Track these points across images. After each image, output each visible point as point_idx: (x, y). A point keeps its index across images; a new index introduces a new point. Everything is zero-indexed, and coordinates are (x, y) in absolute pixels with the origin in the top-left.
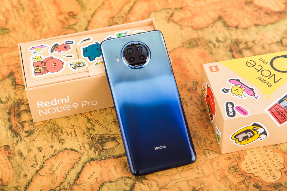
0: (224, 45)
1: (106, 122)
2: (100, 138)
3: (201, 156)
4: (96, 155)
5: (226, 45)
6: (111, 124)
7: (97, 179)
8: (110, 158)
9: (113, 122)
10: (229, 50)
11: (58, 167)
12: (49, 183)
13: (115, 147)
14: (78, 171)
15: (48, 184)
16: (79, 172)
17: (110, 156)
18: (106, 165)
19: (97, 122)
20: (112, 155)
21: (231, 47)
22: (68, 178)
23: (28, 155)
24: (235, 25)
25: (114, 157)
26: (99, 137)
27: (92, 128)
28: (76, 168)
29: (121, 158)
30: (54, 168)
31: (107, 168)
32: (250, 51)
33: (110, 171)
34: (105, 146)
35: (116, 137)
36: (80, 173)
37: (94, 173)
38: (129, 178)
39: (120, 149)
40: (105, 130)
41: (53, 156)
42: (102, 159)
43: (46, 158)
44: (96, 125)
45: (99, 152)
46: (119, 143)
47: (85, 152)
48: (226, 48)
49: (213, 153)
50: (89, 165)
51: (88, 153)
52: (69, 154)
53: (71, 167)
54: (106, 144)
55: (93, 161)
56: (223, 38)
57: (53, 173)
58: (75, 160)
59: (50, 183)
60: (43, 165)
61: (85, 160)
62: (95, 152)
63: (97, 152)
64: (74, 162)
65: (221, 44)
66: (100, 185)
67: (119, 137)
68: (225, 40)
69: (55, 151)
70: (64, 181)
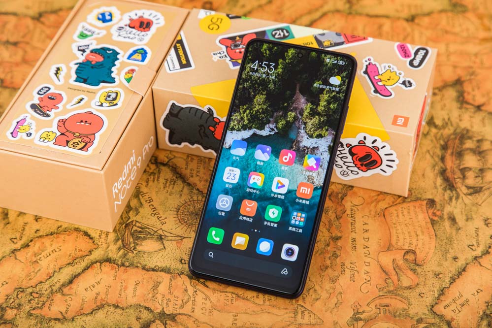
0: (438, 133)
1: (164, 206)
2: (140, 230)
3: (287, 313)
4: (119, 255)
5: (442, 135)
6: (169, 212)
7: (98, 294)
8: (137, 267)
9: (175, 210)
10: (441, 145)
11: (48, 255)
12: (21, 276)
13: (155, 253)
14: (76, 272)
15: (20, 278)
16: (77, 274)
17: (141, 264)
18: (124, 276)
19: (149, 201)
20: (144, 263)
21: (448, 141)
22: (55, 279)
23: (16, 219)
24: (477, 104)
25: (144, 268)
26: (138, 227)
27: (136, 208)
28: (76, 265)
29: (155, 272)
30: (43, 254)
31: (123, 281)
32: (479, 158)
33: (126, 288)
34: (141, 245)
35: (166, 236)
36: (77, 276)
37: (98, 283)
38: (148, 310)
39: (160, 259)
40: (154, 219)
41: (52, 234)
42: (123, 265)
43: (40, 233)
44: (146, 205)
45: (126, 252)
46: (165, 248)
47: (104, 244)
48: (438, 140)
49: (310, 316)
50: (99, 267)
51: (108, 248)
52: (78, 239)
53: (69, 262)
54: (144, 243)
55: (107, 264)
56: (444, 119)
57: (36, 262)
58: (80, 253)
59: (24, 277)
60: (28, 244)
61: (96, 257)
62: (119, 249)
63: (122, 251)
64: (79, 254)
65: (434, 130)
66: (97, 306)
67: (170, 238)
68: (445, 125)
69: (58, 228)
70: (46, 280)
